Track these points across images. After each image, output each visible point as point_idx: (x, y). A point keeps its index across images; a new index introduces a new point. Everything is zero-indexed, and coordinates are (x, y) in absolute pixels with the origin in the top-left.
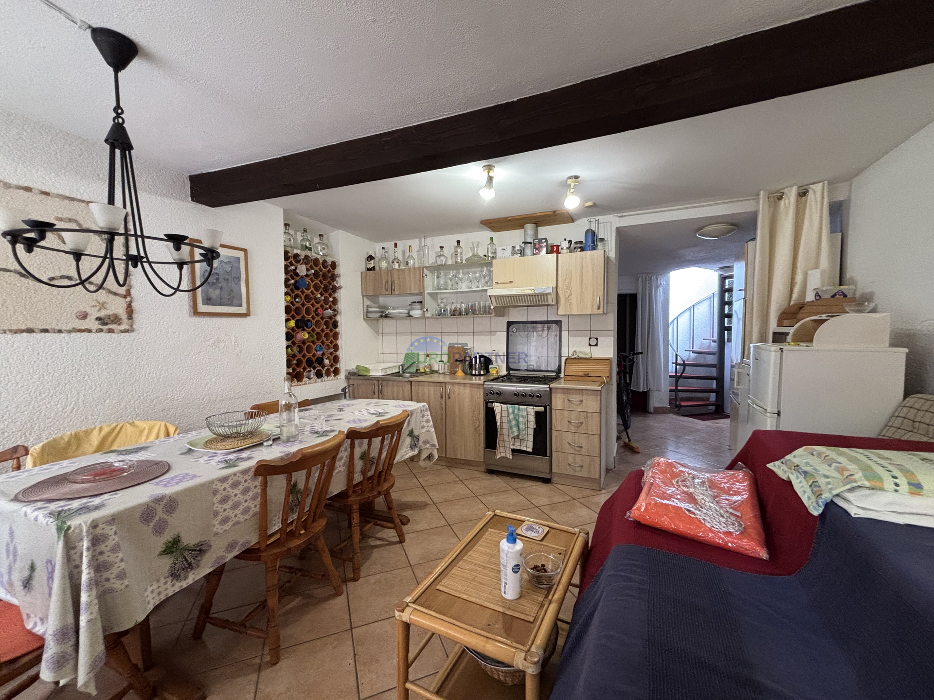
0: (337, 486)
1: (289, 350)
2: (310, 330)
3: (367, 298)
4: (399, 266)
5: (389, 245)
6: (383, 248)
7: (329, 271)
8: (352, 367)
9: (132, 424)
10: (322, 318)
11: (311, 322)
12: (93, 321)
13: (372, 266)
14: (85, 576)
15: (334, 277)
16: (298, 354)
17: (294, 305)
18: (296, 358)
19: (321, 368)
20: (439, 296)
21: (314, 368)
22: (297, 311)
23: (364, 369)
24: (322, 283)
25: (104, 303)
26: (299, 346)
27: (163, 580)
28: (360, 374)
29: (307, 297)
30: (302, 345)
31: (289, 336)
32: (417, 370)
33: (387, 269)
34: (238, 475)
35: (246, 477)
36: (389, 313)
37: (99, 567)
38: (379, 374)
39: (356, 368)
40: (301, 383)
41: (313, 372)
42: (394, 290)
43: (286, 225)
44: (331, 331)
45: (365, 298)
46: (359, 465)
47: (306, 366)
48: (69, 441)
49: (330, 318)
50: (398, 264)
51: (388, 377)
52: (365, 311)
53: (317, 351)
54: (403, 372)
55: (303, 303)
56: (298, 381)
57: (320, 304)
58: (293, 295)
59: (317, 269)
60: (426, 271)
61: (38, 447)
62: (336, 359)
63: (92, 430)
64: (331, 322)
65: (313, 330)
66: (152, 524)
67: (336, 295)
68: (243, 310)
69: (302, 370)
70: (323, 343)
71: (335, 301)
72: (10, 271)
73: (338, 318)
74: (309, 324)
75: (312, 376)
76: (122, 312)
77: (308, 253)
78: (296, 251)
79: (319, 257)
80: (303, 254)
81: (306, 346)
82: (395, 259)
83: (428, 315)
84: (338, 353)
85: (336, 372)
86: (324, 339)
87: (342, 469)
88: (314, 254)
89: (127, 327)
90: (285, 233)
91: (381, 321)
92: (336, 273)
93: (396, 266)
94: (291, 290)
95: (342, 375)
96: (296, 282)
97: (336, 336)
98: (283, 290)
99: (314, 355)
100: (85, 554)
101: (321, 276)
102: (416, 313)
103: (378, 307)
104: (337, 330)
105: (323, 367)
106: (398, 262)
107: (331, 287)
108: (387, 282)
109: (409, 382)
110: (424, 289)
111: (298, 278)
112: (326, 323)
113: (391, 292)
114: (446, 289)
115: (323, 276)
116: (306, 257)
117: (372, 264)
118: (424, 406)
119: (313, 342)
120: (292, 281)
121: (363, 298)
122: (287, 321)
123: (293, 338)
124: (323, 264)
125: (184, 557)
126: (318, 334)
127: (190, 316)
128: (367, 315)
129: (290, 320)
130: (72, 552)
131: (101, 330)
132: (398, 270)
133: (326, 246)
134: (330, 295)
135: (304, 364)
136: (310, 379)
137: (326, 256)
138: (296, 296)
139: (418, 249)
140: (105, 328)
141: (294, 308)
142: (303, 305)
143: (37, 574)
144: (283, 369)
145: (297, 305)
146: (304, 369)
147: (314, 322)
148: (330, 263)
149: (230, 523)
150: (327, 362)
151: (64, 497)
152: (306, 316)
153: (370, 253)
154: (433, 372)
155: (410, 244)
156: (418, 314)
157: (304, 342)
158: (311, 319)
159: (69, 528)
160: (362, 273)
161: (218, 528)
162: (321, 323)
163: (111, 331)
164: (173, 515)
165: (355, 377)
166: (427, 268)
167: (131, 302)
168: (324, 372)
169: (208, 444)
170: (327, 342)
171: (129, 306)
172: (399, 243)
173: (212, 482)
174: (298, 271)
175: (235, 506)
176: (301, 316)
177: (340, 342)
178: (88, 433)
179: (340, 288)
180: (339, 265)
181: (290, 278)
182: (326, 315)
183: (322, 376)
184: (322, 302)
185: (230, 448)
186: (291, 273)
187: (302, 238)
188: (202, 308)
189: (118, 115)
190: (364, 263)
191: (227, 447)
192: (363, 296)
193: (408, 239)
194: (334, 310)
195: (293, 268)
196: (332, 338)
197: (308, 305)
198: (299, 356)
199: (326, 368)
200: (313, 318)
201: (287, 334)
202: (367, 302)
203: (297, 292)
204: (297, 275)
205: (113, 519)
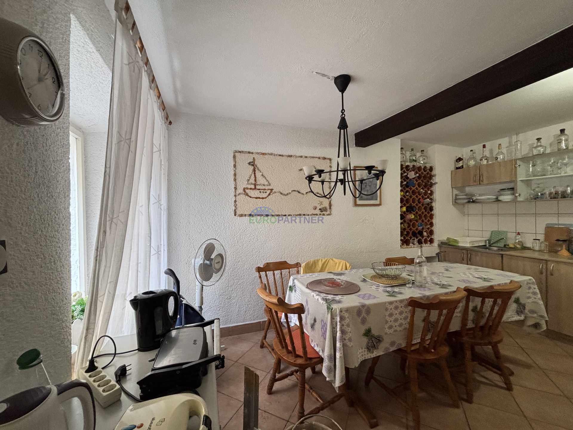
0: (455, 326)
1: (402, 225)
2: (415, 213)
3: (456, 189)
4: (488, 162)
5: (478, 147)
6: (471, 151)
7: (428, 174)
8: (444, 238)
9: (332, 260)
10: (423, 205)
11: (416, 207)
12: (318, 210)
13: (461, 165)
14: (338, 334)
15: (431, 177)
16: (407, 228)
17: (405, 197)
18: (406, 231)
19: (421, 238)
20: (533, 182)
21: (417, 238)
22: (407, 201)
23: (453, 240)
24: (423, 182)
25: (322, 202)
26: (408, 223)
27: (364, 349)
28: (450, 244)
29: (413, 192)
30: (409, 222)
31: (402, 217)
32: (505, 245)
33: (475, 166)
34: (398, 302)
35: (402, 305)
36: (477, 199)
37: (343, 332)
38: (468, 245)
39: (447, 240)
40: (408, 247)
41: (416, 240)
42: (482, 181)
43: (401, 148)
44: (428, 213)
45: (454, 189)
46: (471, 315)
47: (412, 236)
48: (312, 263)
49: (428, 204)
50: (486, 161)
51: (475, 248)
52: (454, 198)
53: (419, 226)
54: (490, 246)
55: (411, 195)
56: (407, 245)
57: (421, 196)
58: (405, 191)
59: (420, 173)
60: (519, 162)
61: (304, 264)
62: (431, 233)
63: (319, 260)
64: (429, 207)
65: (417, 213)
66: (360, 318)
67: (432, 189)
68: (377, 202)
69: (409, 238)
70: (423, 221)
71: (432, 193)
72: (296, 191)
73: (433, 204)
74: (414, 209)
75: (415, 243)
76: (327, 206)
77: (415, 164)
78: (407, 164)
79: (421, 165)
80: (411, 165)
81: (412, 223)
82: (483, 157)
83: (519, 199)
84: (433, 228)
85: (431, 241)
86: (424, 218)
87: (459, 315)
88: (418, 164)
89: (329, 213)
90: (401, 153)
91: (466, 205)
92: (432, 174)
93: (485, 162)
94: (404, 188)
95: (436, 244)
96: (407, 182)
97: (432, 217)
98: (399, 188)
99: (417, 229)
100: (338, 324)
101: (422, 178)
102: (507, 197)
103: (466, 195)
104: (432, 212)
105: (423, 237)
106: (487, 159)
107: (429, 184)
108: (475, 176)
109: (500, 256)
110: (516, 178)
111: (408, 181)
112: (425, 209)
113: (480, 182)
114: (544, 175)
115: (423, 177)
116: (414, 166)
117: (460, 164)
118: (530, 279)
119: (417, 221)
120: (405, 183)
121: (452, 190)
122: (401, 207)
123: (404, 218)
124: (424, 169)
125: (372, 341)
126: (420, 215)
127: (353, 207)
128: (455, 201)
129: (403, 207)
130: (333, 320)
131: (320, 214)
132: (487, 165)
133: (426, 157)
134: (428, 189)
135: (411, 235)
136: (414, 244)
137: (426, 163)
138: (407, 192)
139: (508, 145)
140: (322, 213)
141: (405, 199)
142: (411, 197)
143: (316, 323)
144: (398, 237)
145: (407, 197)
146: (411, 238)
147: (417, 207)
148: (429, 168)
149: (393, 330)
150: (425, 234)
151: (325, 292)
152: (413, 204)
153: (460, 156)
154: (524, 248)
155: (500, 143)
156: (509, 199)
157: (411, 220)
158: (415, 206)
159: (332, 309)
160: (452, 171)
161: (388, 331)
162: (422, 208)
163: (324, 215)
164: (369, 316)
165: (445, 246)
166: (519, 159)
167: (331, 201)
168: (423, 241)
169: (373, 278)
170: (426, 221)
171: (330, 203)
172: (487, 144)
173: (385, 303)
174: (408, 176)
175: (396, 320)
176: (410, 204)
177: (434, 221)
178: (318, 261)
179: (435, 183)
180: (435, 168)
181: (404, 181)
182: (425, 203)
183: (422, 243)
184: (423, 194)
185: (386, 283)
186: (404, 178)
187: (410, 155)
188: (359, 202)
189: (343, 113)
190: (454, 164)
191: (385, 283)
192: (452, 188)
193: (497, 139)
194: (431, 199)
195: (406, 174)
196: (429, 218)
197: (414, 197)
198: (408, 230)
199: (425, 238)
200: (417, 205)
201: (401, 215)
202: (456, 192)
203: (407, 189)
204: (408, 178)
205: (347, 310)
